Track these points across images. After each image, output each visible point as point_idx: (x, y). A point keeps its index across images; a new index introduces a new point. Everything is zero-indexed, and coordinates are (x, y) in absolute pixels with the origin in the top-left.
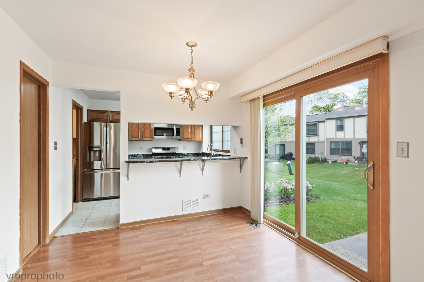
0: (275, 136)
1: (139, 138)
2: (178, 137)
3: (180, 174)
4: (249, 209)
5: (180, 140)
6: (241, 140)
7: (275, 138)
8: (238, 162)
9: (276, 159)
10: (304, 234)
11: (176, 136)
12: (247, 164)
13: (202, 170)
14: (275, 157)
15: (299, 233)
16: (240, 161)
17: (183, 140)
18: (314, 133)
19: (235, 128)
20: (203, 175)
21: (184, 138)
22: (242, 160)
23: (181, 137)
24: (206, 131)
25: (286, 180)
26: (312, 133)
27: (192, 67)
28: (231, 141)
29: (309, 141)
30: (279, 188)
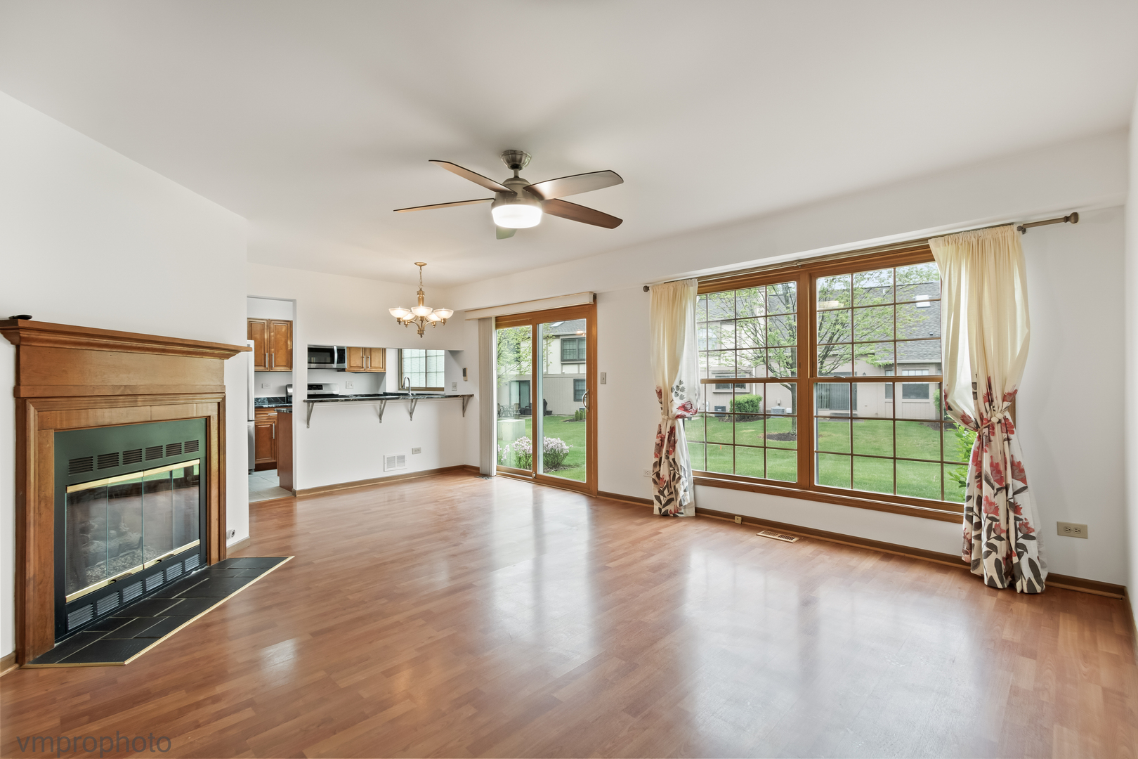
0: (509, 363)
1: (265, 366)
2: (341, 366)
3: (381, 419)
4: (477, 465)
5: (343, 370)
6: (464, 371)
7: (508, 366)
8: (459, 401)
9: (511, 414)
10: (541, 471)
11: (338, 363)
12: (475, 405)
13: (411, 414)
14: (509, 411)
15: (536, 473)
16: (462, 401)
17: (349, 371)
18: (571, 358)
19: (453, 354)
20: (411, 420)
21: (351, 367)
22: (466, 399)
23: (346, 365)
24: (391, 357)
25: (527, 441)
26: (568, 358)
27: (421, 289)
28: (446, 372)
29: (579, 373)
30: (517, 453)
